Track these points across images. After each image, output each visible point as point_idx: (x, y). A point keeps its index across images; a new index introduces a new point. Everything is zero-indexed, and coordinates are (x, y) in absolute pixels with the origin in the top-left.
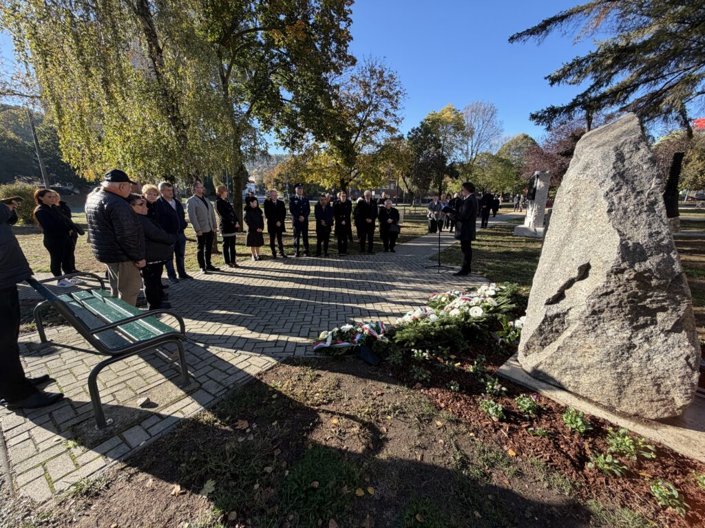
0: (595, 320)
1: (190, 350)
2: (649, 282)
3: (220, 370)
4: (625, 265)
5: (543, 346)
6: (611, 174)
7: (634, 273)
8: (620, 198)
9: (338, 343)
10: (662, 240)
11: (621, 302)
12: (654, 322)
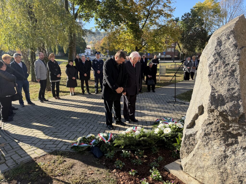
0: (207, 139)
1: (10, 143)
2: (227, 117)
3: (18, 154)
4: (213, 107)
5: (188, 153)
6: (213, 54)
7: (218, 112)
8: (216, 68)
9: (82, 144)
10: (234, 93)
11: (218, 129)
12: (237, 142)
